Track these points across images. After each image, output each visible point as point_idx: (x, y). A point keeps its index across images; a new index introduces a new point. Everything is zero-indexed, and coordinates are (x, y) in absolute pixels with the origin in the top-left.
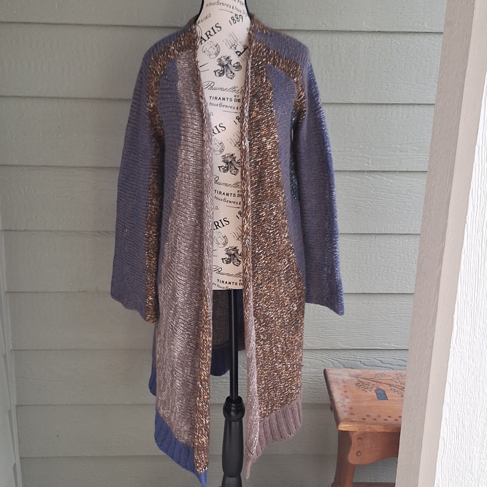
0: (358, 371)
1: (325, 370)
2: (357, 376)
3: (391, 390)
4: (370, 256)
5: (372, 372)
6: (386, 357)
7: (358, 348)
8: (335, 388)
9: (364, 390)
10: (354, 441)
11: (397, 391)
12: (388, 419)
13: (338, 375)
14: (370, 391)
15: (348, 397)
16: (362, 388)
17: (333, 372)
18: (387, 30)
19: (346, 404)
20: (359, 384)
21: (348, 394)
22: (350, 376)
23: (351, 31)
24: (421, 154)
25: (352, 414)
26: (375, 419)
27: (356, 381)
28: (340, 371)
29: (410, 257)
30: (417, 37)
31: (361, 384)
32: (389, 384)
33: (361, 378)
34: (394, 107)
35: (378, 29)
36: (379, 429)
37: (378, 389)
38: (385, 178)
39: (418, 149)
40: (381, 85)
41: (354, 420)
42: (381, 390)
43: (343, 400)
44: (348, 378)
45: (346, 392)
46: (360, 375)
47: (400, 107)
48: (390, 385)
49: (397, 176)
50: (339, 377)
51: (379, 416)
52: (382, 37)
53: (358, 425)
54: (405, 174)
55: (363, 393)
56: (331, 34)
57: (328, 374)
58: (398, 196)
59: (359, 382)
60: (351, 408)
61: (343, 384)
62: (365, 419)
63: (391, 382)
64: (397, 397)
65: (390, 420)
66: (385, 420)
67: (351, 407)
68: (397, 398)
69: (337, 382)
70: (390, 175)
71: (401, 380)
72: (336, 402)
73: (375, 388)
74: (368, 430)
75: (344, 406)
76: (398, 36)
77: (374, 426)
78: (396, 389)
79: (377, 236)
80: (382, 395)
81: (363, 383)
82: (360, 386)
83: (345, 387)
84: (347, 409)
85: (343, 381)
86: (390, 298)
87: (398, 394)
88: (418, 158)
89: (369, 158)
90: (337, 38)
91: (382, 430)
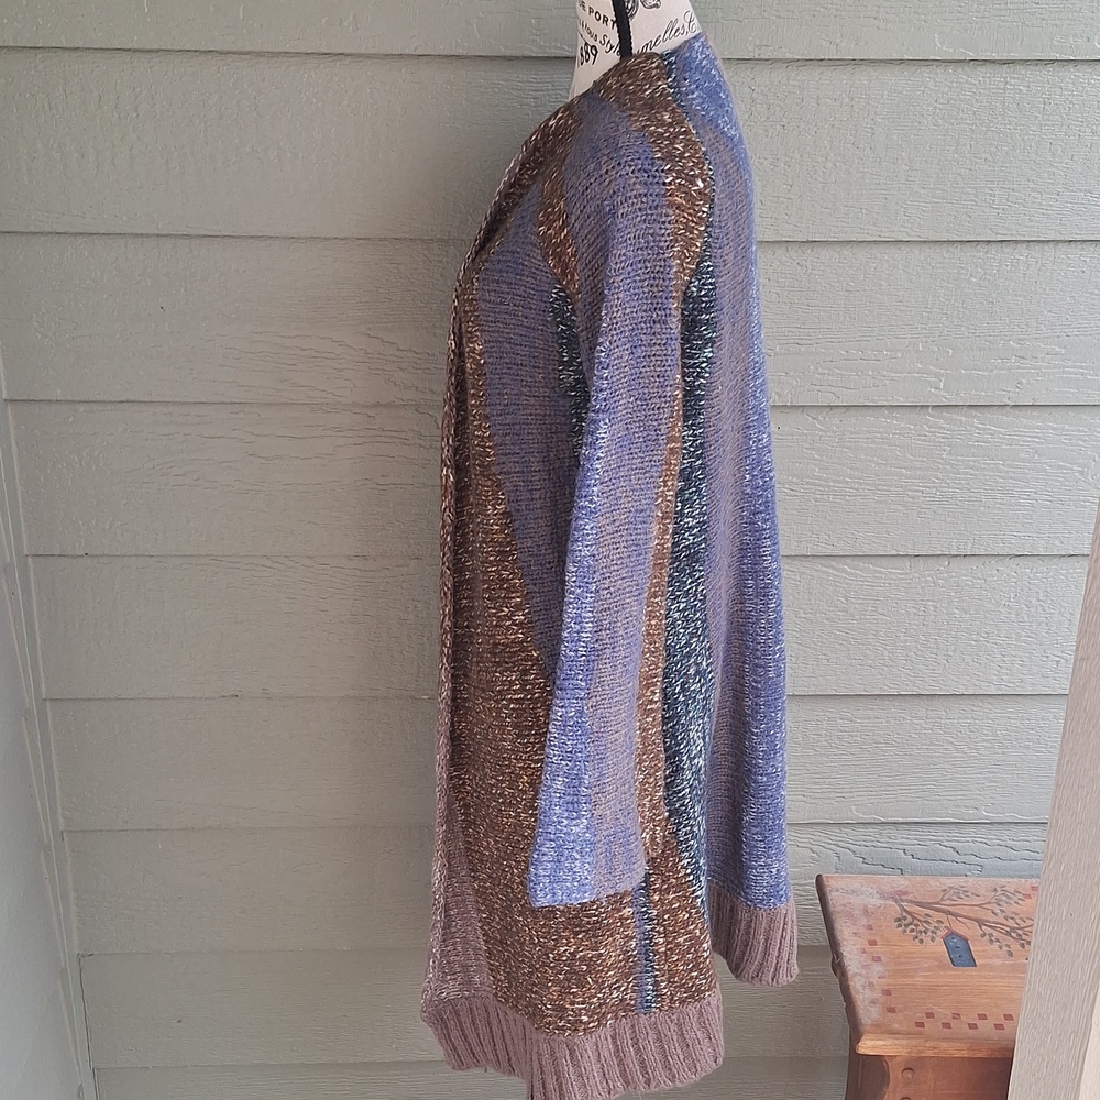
0: (901, 882)
1: (819, 878)
2: (898, 896)
3: (983, 935)
4: (935, 607)
5: (934, 883)
6: (969, 840)
7: (901, 820)
8: (844, 931)
9: (917, 937)
10: (895, 1074)
11: (998, 940)
12: (979, 1023)
13: (855, 894)
14: (933, 939)
15: (877, 959)
16: (912, 930)
17: (840, 884)
18: (994, 56)
19: (875, 980)
20: (905, 918)
21: (879, 950)
22: (883, 895)
23: (902, 61)
24: (1070, 363)
25: (891, 1010)
26: (947, 1025)
27: (895, 910)
28: (856, 882)
29: (1033, 610)
30: (1071, 73)
31: (909, 919)
32: (976, 920)
33: (911, 901)
34: (1007, 249)
35: (972, 55)
36: (957, 1050)
37: (951, 934)
38: (976, 421)
39: (1063, 351)
40: (976, 195)
41: (896, 1026)
42: (961, 936)
43: (865, 967)
44: (877, 901)
45: (873, 943)
46: (906, 893)
47: (1022, 248)
48: (981, 923)
49: (1007, 418)
50: (854, 899)
51: (957, 1016)
52: (982, 73)
53: (905, 1042)
54: (1028, 412)
55: (915, 947)
56: (850, 68)
57: (828, 889)
58: (1009, 466)
59: (905, 914)
60: (888, 992)
61: (864, 921)
62: (921, 1025)
63: (982, 914)
64: (998, 957)
65: (986, 1028)
66: (973, 1026)
67: (886, 988)
68: (998, 962)
69: (850, 915)
70: (989, 414)
71: (1005, 907)
72: (850, 974)
73: (942, 933)
74: (930, 1053)
75: (871, 985)
76: (1022, 70)
77: (944, 1045)
78: (995, 933)
79: (954, 560)
80: (961, 953)
81: (914, 918)
82: (906, 926)
83: (870, 927)
84: (877, 995)
85: (866, 911)
86: (981, 704)
87: (1001, 948)
88: (1063, 373)
89: (938, 376)
90: (863, 77)
91: (965, 1054)
